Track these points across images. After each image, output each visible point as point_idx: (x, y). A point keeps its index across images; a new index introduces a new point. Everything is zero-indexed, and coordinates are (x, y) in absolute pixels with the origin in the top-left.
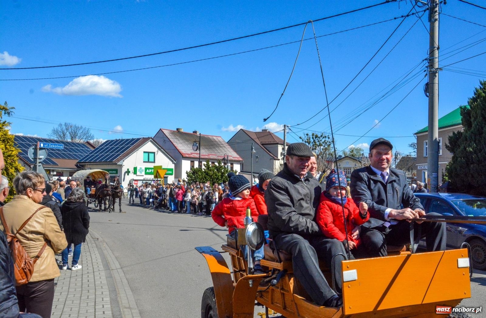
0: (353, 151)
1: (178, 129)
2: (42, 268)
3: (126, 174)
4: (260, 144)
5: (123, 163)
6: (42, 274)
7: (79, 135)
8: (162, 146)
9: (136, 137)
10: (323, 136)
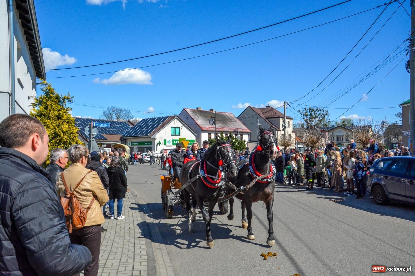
0: (344, 122)
1: (197, 108)
2: (92, 216)
3: (158, 145)
4: (264, 118)
5: (155, 137)
6: (92, 220)
7: (122, 116)
8: (185, 122)
9: (165, 116)
10: (319, 109)
